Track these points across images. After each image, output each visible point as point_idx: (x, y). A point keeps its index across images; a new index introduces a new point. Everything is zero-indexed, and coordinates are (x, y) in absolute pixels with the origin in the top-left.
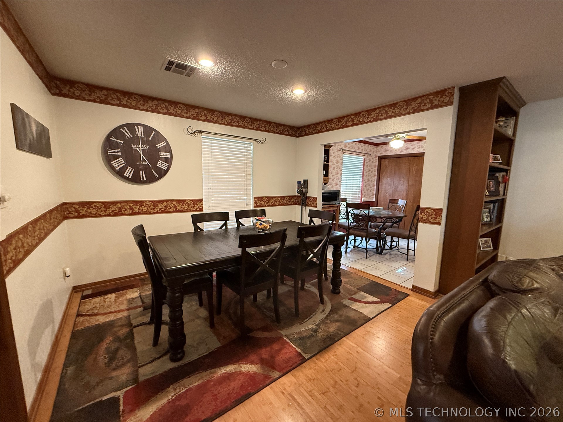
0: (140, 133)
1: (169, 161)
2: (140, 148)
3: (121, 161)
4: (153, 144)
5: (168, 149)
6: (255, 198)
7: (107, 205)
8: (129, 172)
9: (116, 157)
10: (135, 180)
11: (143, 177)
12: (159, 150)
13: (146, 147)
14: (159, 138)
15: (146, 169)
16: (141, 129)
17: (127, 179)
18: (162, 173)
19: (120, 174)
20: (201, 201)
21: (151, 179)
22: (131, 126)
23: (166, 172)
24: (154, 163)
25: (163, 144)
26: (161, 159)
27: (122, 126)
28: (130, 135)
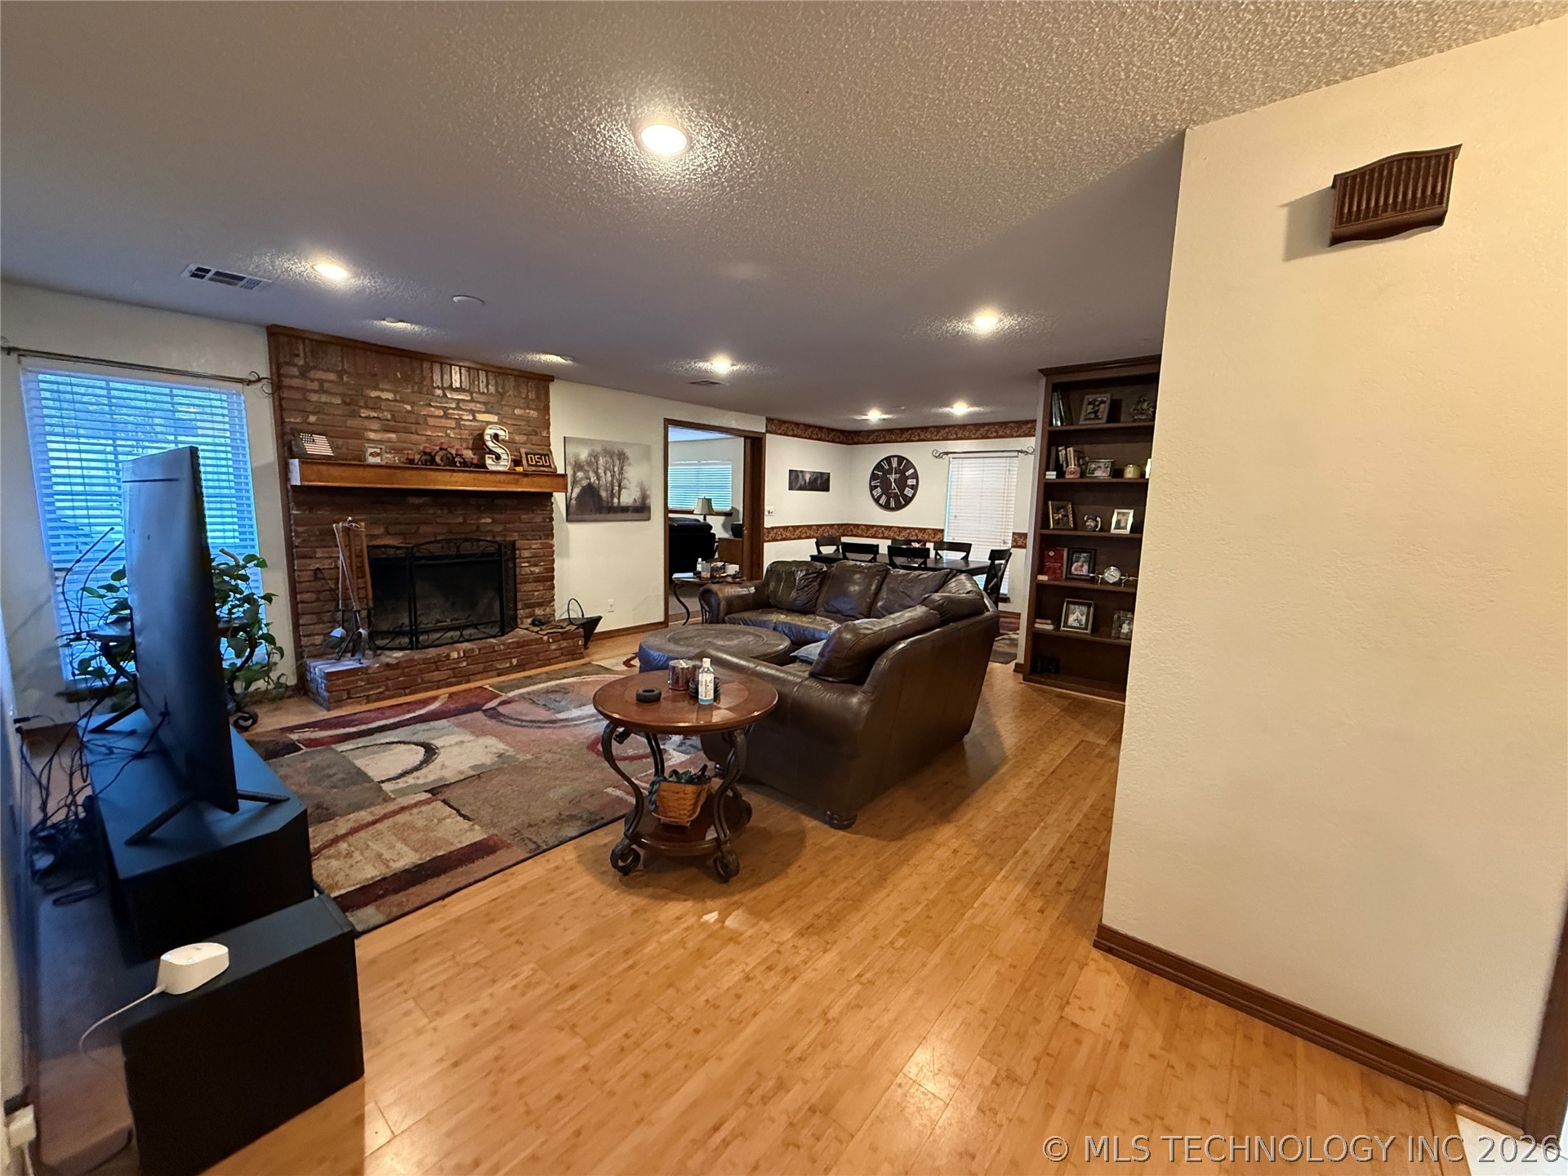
0: (895, 465)
1: (915, 488)
2: (892, 477)
3: (879, 489)
4: (903, 472)
5: (915, 476)
6: (1014, 534)
7: (869, 527)
8: (883, 500)
9: (876, 487)
10: (887, 507)
11: (893, 504)
12: (908, 478)
13: (898, 475)
14: (910, 465)
15: (896, 496)
16: (896, 459)
17: (880, 505)
18: (908, 500)
19: (877, 501)
20: (942, 531)
21: (899, 507)
22: (888, 459)
23: (911, 499)
24: (902, 490)
25: (912, 471)
26: (908, 486)
27: (882, 461)
28: (887, 467)
